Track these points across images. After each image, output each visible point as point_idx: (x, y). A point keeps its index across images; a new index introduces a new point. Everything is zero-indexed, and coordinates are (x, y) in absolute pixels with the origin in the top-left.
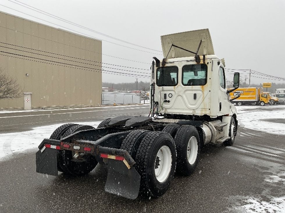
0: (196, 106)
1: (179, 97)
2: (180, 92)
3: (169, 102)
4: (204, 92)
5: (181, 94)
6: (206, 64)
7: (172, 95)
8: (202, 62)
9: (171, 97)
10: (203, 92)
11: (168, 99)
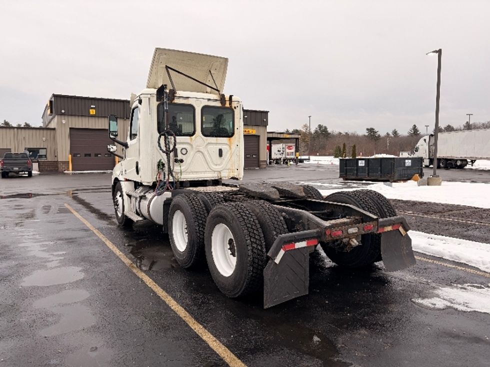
0: (222, 166)
1: (199, 155)
2: (200, 146)
3: (182, 161)
4: (232, 147)
5: (201, 149)
6: (233, 108)
7: (187, 151)
8: (227, 105)
9: (186, 154)
10: (230, 147)
11: (180, 157)
